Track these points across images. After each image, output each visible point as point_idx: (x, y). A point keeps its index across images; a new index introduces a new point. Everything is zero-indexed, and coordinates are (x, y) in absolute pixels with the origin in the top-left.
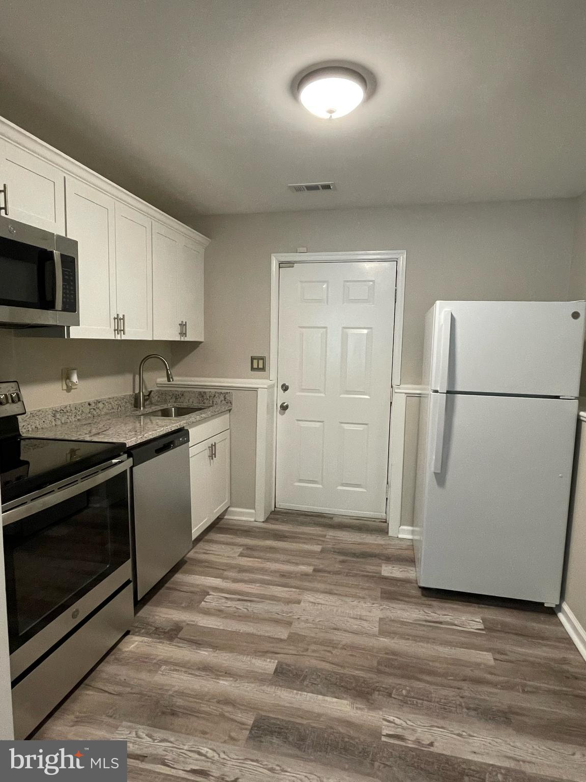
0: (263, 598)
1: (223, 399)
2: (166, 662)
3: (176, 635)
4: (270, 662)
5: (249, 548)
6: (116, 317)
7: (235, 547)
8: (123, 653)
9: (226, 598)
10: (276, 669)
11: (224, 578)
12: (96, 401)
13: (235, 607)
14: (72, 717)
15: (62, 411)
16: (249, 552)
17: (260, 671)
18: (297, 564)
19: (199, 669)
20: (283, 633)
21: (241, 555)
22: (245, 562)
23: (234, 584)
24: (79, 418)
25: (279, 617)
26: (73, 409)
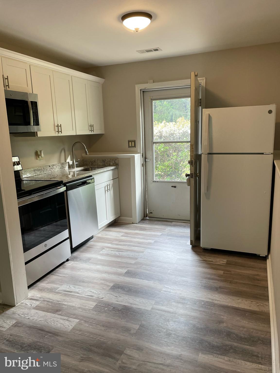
0: (128, 250)
1: (114, 162)
2: (82, 269)
3: (88, 261)
4: (124, 270)
5: (126, 233)
6: (57, 125)
7: (120, 233)
8: (66, 266)
9: (112, 250)
10: (126, 272)
11: (112, 244)
12: (52, 165)
13: (115, 253)
14: (47, 282)
15: (37, 169)
16: (126, 235)
17: (120, 272)
18: (147, 239)
19: (95, 271)
20: (133, 262)
21: (122, 236)
22: (123, 238)
23: (116, 246)
24: (45, 172)
25: (133, 257)
26: (42, 168)
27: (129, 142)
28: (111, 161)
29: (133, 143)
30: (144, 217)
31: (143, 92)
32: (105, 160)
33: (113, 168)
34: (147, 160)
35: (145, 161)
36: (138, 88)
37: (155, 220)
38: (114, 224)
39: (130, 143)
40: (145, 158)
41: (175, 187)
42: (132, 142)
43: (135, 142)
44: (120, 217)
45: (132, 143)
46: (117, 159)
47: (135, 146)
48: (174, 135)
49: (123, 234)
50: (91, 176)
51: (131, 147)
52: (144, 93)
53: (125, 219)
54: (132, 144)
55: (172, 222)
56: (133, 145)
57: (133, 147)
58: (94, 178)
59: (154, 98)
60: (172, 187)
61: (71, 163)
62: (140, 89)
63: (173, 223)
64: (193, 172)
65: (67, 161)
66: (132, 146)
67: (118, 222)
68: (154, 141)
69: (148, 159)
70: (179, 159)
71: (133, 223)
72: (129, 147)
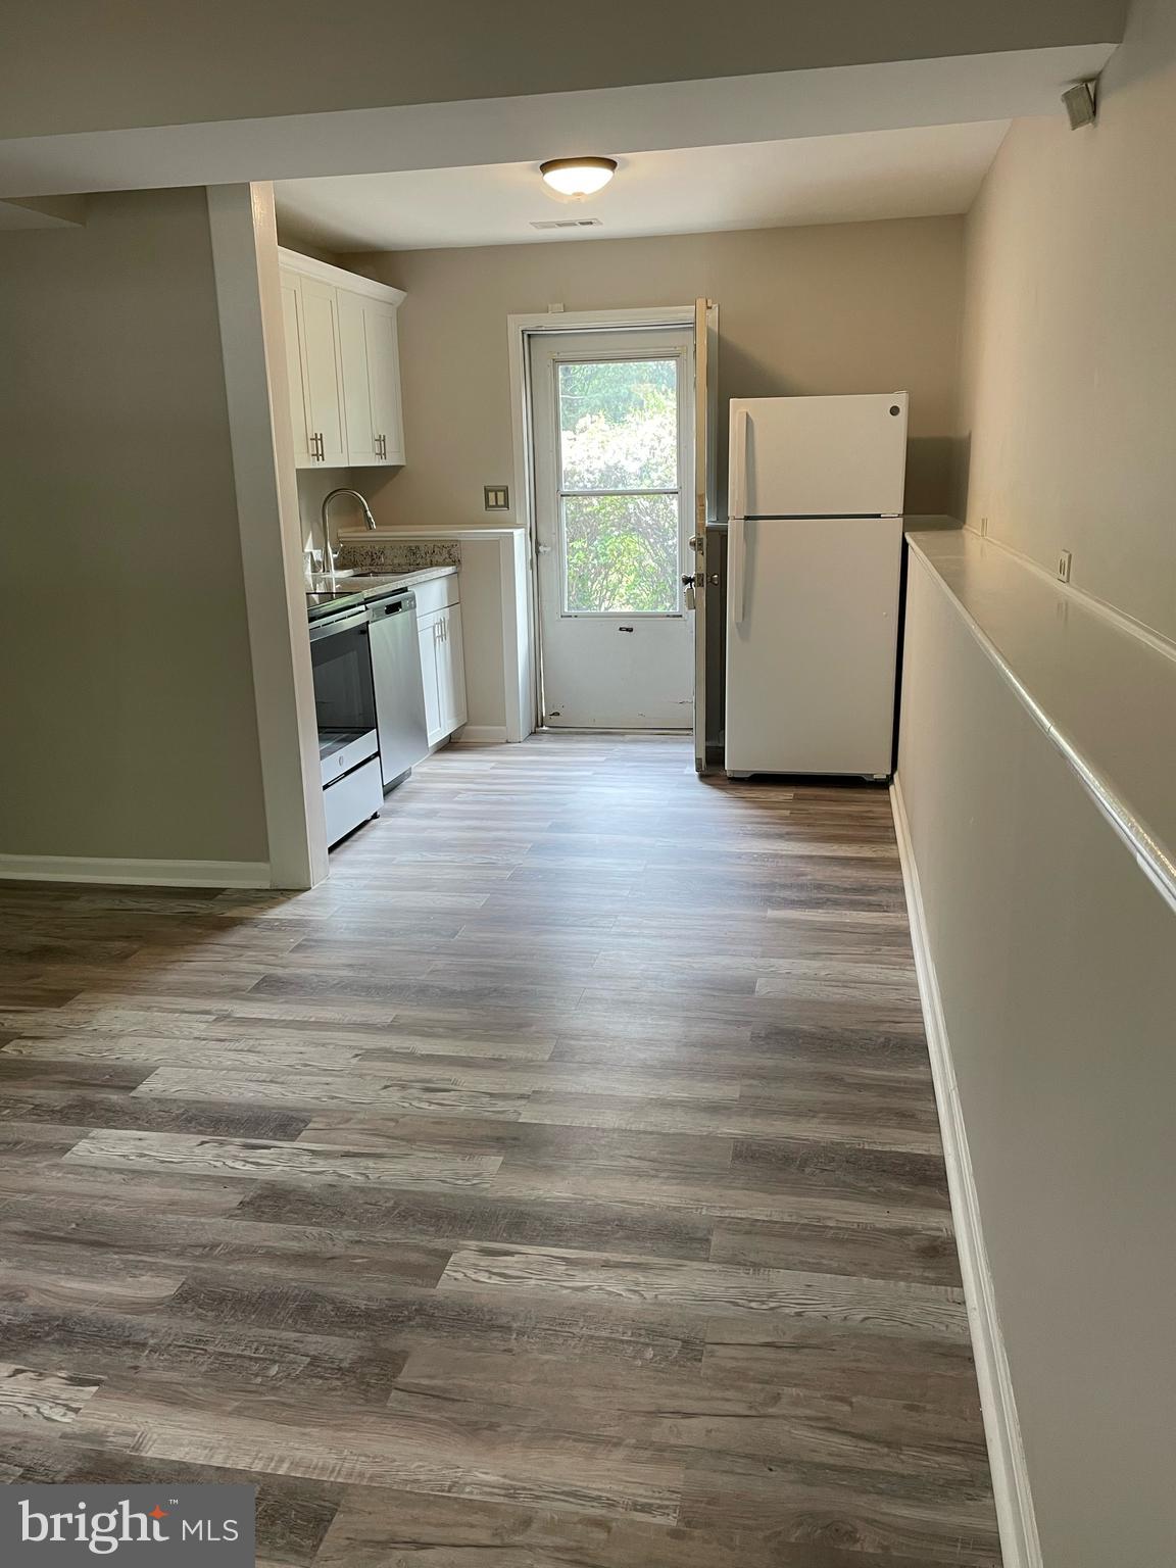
27: (487, 491)
28: (436, 550)
29: (501, 495)
30: (537, 726)
31: (529, 336)
32: (417, 548)
33: (449, 570)
34: (541, 549)
35: (538, 552)
36: (516, 324)
37: (570, 733)
38: (450, 745)
39: (492, 495)
40: (538, 544)
41: (631, 630)
42: (499, 493)
43: (506, 491)
44: (464, 725)
45: (496, 495)
46: (455, 543)
47: (506, 505)
48: (576, 478)
49: (493, 764)
50: (404, 590)
51: (493, 506)
52: (532, 340)
53: (478, 730)
54: (498, 498)
55: (623, 734)
56: (501, 502)
57: (502, 506)
58: (413, 598)
59: (562, 356)
60: (621, 629)
61: (318, 555)
62: (521, 328)
63: (628, 737)
64: (703, 571)
65: (307, 550)
66: (497, 506)
67: (462, 740)
68: (565, 490)
69: (545, 546)
70: (595, 561)
71: (508, 742)
72: (487, 505)
